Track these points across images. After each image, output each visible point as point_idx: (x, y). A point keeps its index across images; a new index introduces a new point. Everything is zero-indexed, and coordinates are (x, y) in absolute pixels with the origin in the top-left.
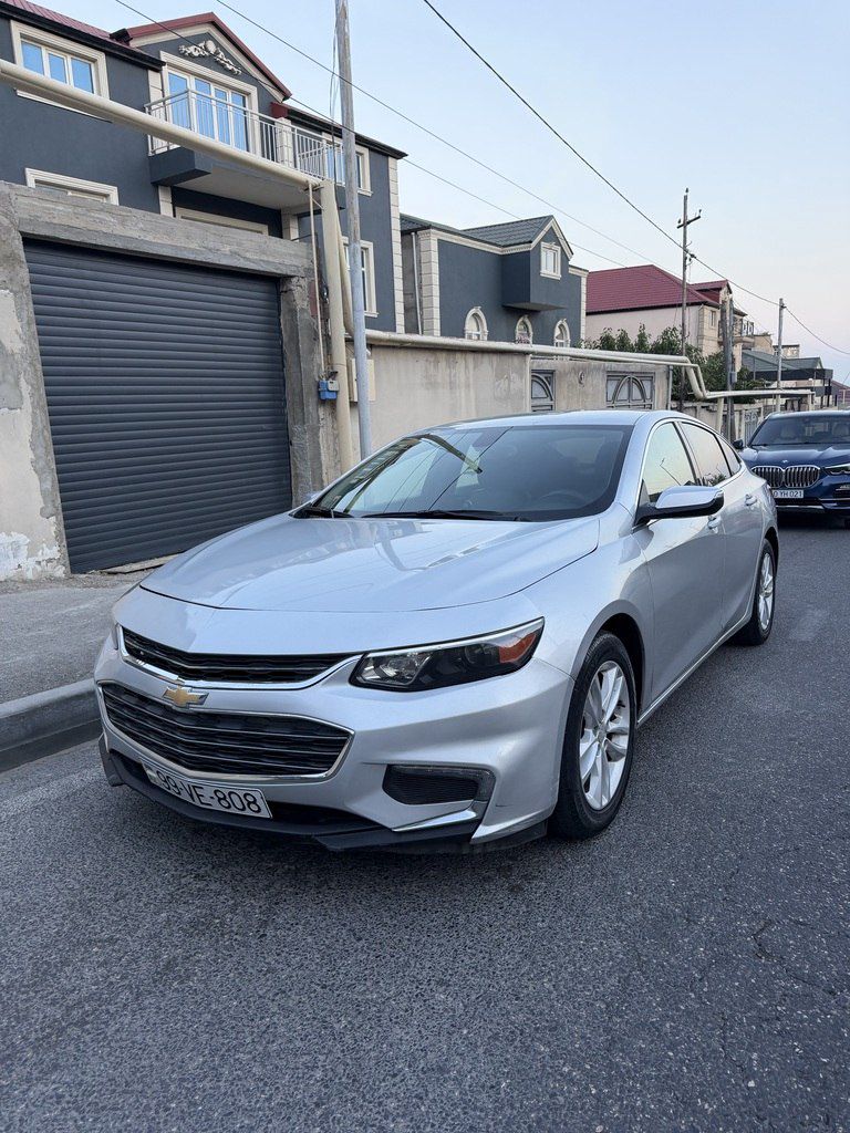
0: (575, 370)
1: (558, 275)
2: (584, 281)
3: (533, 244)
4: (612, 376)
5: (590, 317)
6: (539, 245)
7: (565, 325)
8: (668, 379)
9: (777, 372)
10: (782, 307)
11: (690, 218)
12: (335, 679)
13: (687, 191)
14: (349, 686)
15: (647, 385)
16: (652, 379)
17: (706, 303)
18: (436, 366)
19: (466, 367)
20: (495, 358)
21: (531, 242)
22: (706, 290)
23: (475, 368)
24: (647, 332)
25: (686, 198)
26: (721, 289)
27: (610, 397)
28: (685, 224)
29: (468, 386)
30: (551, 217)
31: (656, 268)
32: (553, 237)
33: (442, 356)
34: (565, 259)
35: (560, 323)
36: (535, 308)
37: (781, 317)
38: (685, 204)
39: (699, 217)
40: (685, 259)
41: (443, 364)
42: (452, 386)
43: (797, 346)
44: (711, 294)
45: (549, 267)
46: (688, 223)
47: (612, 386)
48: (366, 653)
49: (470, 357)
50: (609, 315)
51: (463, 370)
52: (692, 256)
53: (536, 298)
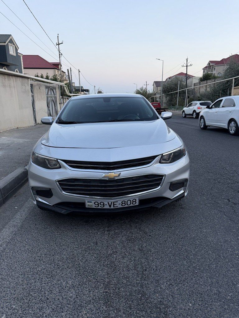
0: (38, 85)
1: (15, 55)
2: (22, 58)
3: (6, 43)
4: (47, 87)
5: (25, 69)
6: (8, 44)
7: (18, 70)
8: (59, 89)
9: (80, 89)
10: (79, 71)
11: (60, 43)
12: (156, 163)
13: (58, 35)
14: (159, 164)
15: (54, 90)
16: (55, 89)
17: (56, 69)
18: (5, 80)
19: (13, 81)
20: (21, 79)
21: (5, 42)
22: (55, 65)
23: (16, 81)
24: (49, 75)
25: (58, 37)
26: (59, 65)
27: (47, 93)
28: (59, 44)
29: (14, 87)
30: (10, 35)
31: (39, 56)
32: (12, 41)
33: (6, 77)
34: (17, 50)
35: (16, 70)
36: (8, 64)
37: (79, 74)
38: (58, 39)
39: (63, 43)
40: (60, 55)
41: (7, 79)
42: (10, 87)
43: (74, 83)
44: (56, 66)
45: (12, 52)
46: (60, 44)
47: (47, 90)
48: (162, 154)
49: (14, 78)
50: (28, 69)
51: (12, 81)
52: (61, 54)
53: (9, 61)
